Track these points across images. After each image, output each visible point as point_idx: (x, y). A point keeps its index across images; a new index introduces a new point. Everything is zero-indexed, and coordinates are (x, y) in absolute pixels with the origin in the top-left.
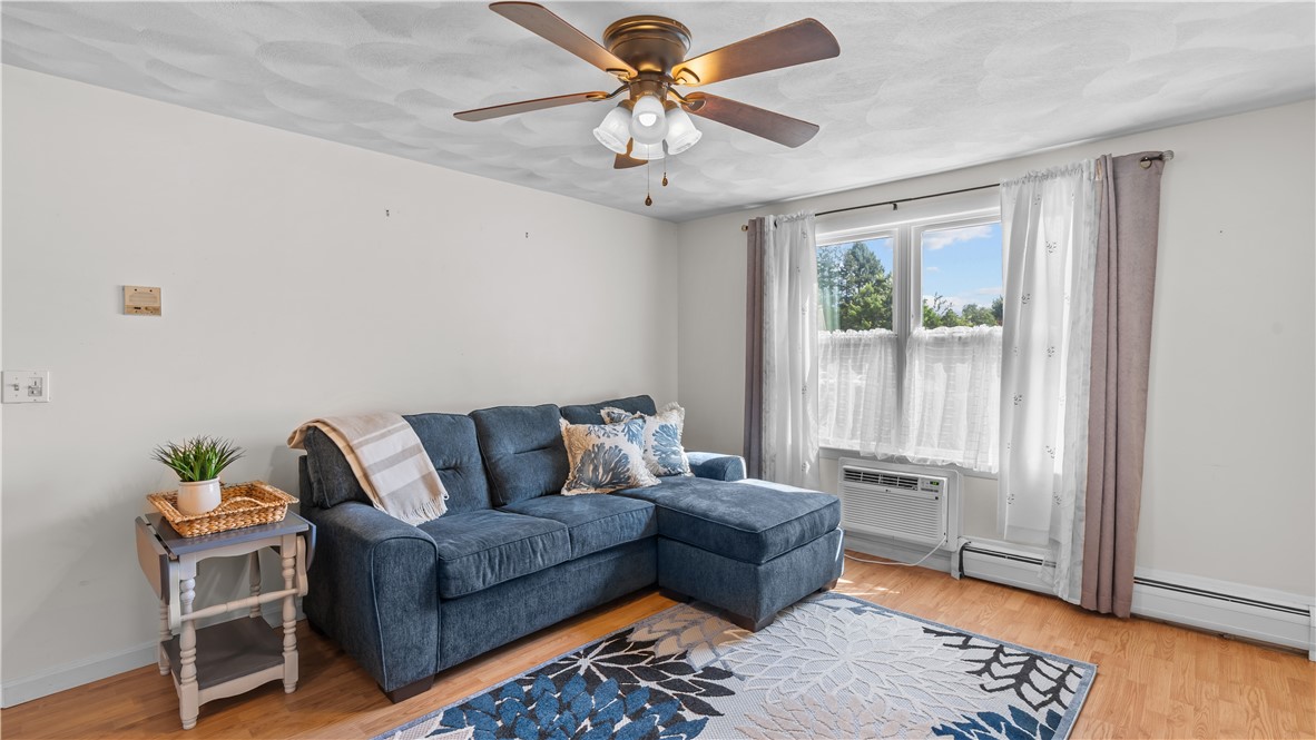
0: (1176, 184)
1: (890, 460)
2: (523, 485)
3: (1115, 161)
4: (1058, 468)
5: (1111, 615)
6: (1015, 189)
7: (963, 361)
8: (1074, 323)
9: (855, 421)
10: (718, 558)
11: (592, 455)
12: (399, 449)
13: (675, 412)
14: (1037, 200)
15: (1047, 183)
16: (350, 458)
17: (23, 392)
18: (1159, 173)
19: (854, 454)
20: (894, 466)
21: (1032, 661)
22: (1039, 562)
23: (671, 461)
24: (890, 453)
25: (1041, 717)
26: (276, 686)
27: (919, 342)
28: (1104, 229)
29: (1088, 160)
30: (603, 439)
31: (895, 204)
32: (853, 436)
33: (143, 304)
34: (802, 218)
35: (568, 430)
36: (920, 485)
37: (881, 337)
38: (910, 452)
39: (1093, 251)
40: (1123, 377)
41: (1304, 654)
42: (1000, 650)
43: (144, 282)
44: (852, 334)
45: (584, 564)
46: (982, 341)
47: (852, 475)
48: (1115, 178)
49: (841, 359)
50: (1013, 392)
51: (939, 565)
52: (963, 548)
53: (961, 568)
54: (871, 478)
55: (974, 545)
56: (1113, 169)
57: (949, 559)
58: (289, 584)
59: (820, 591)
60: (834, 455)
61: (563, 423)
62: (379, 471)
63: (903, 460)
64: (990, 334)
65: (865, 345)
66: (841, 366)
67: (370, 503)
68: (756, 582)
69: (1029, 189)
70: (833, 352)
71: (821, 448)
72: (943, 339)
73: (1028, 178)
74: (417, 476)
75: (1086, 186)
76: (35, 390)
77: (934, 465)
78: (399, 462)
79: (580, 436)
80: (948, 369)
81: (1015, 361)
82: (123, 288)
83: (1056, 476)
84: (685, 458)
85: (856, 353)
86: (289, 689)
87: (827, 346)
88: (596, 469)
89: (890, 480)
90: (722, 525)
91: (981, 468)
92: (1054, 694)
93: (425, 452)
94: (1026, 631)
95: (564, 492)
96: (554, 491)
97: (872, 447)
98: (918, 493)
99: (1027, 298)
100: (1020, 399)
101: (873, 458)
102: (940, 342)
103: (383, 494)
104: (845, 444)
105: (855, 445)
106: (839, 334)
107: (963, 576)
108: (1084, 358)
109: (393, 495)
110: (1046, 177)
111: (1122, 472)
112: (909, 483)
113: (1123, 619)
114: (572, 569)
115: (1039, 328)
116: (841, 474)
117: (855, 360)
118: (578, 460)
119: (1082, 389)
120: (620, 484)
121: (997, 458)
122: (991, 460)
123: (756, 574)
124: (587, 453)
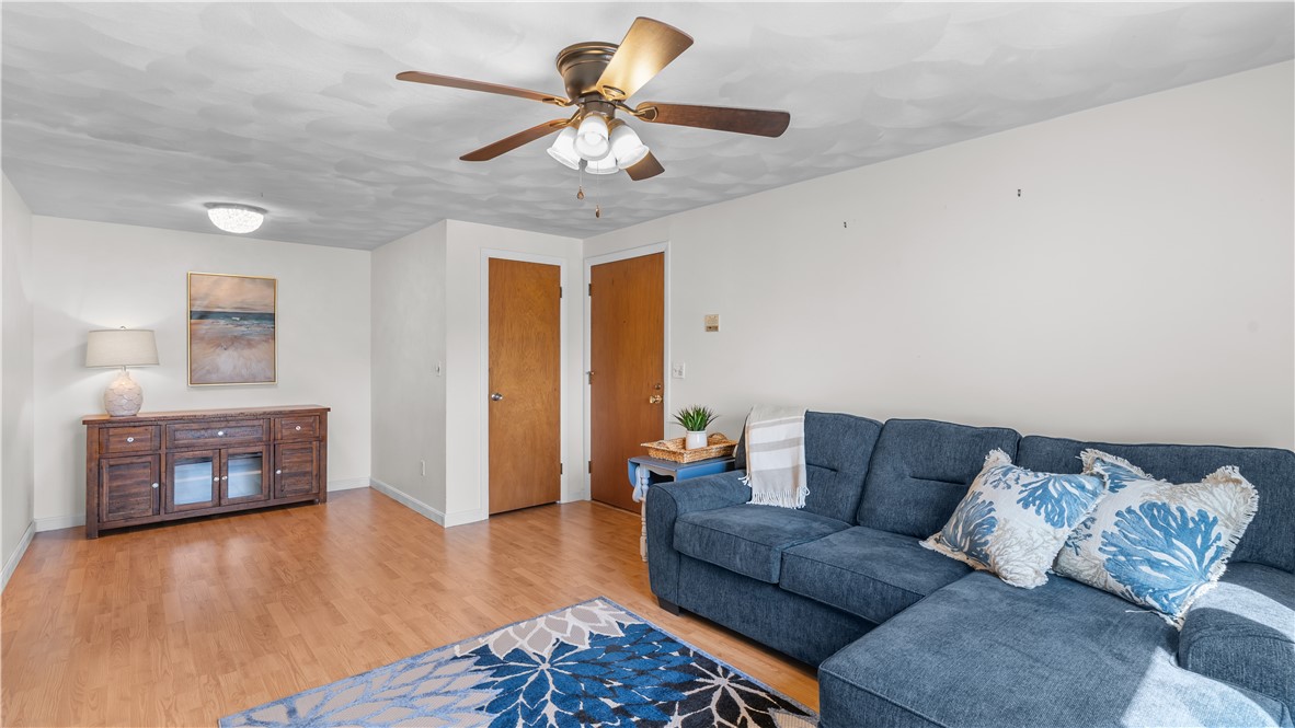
2: (881, 509)
12: (783, 438)
17: (678, 373)
23: (1136, 575)
33: (710, 325)
62: (758, 451)
74: (789, 464)
78: (778, 449)
93: (802, 447)
95: (930, 542)
109: (760, 473)
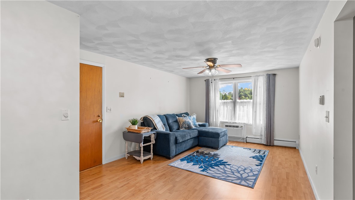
0: (278, 79)
1: (234, 123)
2: (174, 128)
3: (269, 74)
4: (262, 123)
5: (270, 146)
6: (254, 77)
7: (245, 106)
8: (264, 100)
9: (227, 116)
10: (211, 138)
11: (184, 123)
12: (158, 121)
13: (195, 115)
14: (258, 80)
15: (259, 77)
16: (153, 122)
17: (109, 110)
18: (275, 77)
19: (227, 122)
20: (234, 124)
21: (260, 151)
22: (259, 139)
24: (233, 122)
25: (263, 155)
26: (149, 159)
27: (238, 102)
28: (268, 85)
29: (265, 74)
30: (186, 120)
31: (234, 78)
32: (226, 119)
33: (122, 95)
34: (217, 79)
35: (178, 118)
36: (239, 127)
37: (231, 101)
38: (237, 121)
39: (266, 88)
40: (271, 108)
41: (295, 148)
42: (255, 150)
43: (122, 92)
44: (225, 101)
45: (190, 140)
46: (249, 102)
47: (226, 126)
48: (269, 77)
49: (224, 105)
50: (254, 110)
51: (242, 141)
52: (246, 137)
53: (246, 141)
54: (230, 126)
55: (248, 137)
56: (269, 76)
57: (244, 140)
58: (152, 141)
59: (225, 145)
60: (222, 123)
61: (177, 117)
62: (157, 124)
63: (236, 123)
64: (250, 101)
65: (228, 103)
66: (224, 107)
67: (157, 130)
68: (218, 141)
69: (256, 78)
70: (222, 104)
71: (220, 122)
72: (242, 102)
73: (256, 76)
74: (161, 126)
75: (265, 78)
76: (110, 110)
77: (241, 123)
78: (159, 123)
79: (181, 119)
80: (243, 107)
81: (255, 106)
82: (120, 93)
83: (261, 124)
84: (197, 123)
85: (226, 104)
86: (152, 159)
87: (221, 103)
88: (185, 125)
89: (234, 126)
90: (212, 133)
91: (249, 123)
92: (264, 153)
93: (161, 121)
94: (258, 148)
95: (180, 129)
96: (179, 129)
97: (230, 121)
98: (239, 128)
99: (256, 95)
100: (256, 112)
101: (230, 123)
102: (241, 102)
103: (158, 128)
104: (225, 121)
105: (227, 121)
106: (223, 101)
107: (246, 142)
108: (265, 105)
110: (259, 76)
111: (271, 123)
112: (237, 127)
113: (272, 146)
114: (189, 140)
115: (258, 100)
116: (224, 126)
117: (226, 105)
118: (182, 123)
119: (265, 110)
120: (189, 128)
121: (252, 122)
122: (251, 122)
123: (218, 140)
124: (183, 122)
